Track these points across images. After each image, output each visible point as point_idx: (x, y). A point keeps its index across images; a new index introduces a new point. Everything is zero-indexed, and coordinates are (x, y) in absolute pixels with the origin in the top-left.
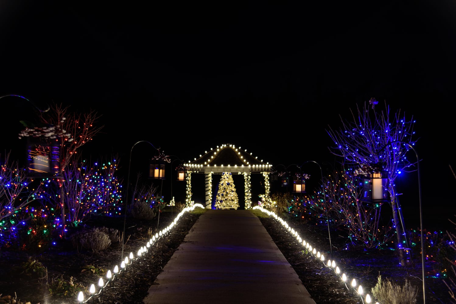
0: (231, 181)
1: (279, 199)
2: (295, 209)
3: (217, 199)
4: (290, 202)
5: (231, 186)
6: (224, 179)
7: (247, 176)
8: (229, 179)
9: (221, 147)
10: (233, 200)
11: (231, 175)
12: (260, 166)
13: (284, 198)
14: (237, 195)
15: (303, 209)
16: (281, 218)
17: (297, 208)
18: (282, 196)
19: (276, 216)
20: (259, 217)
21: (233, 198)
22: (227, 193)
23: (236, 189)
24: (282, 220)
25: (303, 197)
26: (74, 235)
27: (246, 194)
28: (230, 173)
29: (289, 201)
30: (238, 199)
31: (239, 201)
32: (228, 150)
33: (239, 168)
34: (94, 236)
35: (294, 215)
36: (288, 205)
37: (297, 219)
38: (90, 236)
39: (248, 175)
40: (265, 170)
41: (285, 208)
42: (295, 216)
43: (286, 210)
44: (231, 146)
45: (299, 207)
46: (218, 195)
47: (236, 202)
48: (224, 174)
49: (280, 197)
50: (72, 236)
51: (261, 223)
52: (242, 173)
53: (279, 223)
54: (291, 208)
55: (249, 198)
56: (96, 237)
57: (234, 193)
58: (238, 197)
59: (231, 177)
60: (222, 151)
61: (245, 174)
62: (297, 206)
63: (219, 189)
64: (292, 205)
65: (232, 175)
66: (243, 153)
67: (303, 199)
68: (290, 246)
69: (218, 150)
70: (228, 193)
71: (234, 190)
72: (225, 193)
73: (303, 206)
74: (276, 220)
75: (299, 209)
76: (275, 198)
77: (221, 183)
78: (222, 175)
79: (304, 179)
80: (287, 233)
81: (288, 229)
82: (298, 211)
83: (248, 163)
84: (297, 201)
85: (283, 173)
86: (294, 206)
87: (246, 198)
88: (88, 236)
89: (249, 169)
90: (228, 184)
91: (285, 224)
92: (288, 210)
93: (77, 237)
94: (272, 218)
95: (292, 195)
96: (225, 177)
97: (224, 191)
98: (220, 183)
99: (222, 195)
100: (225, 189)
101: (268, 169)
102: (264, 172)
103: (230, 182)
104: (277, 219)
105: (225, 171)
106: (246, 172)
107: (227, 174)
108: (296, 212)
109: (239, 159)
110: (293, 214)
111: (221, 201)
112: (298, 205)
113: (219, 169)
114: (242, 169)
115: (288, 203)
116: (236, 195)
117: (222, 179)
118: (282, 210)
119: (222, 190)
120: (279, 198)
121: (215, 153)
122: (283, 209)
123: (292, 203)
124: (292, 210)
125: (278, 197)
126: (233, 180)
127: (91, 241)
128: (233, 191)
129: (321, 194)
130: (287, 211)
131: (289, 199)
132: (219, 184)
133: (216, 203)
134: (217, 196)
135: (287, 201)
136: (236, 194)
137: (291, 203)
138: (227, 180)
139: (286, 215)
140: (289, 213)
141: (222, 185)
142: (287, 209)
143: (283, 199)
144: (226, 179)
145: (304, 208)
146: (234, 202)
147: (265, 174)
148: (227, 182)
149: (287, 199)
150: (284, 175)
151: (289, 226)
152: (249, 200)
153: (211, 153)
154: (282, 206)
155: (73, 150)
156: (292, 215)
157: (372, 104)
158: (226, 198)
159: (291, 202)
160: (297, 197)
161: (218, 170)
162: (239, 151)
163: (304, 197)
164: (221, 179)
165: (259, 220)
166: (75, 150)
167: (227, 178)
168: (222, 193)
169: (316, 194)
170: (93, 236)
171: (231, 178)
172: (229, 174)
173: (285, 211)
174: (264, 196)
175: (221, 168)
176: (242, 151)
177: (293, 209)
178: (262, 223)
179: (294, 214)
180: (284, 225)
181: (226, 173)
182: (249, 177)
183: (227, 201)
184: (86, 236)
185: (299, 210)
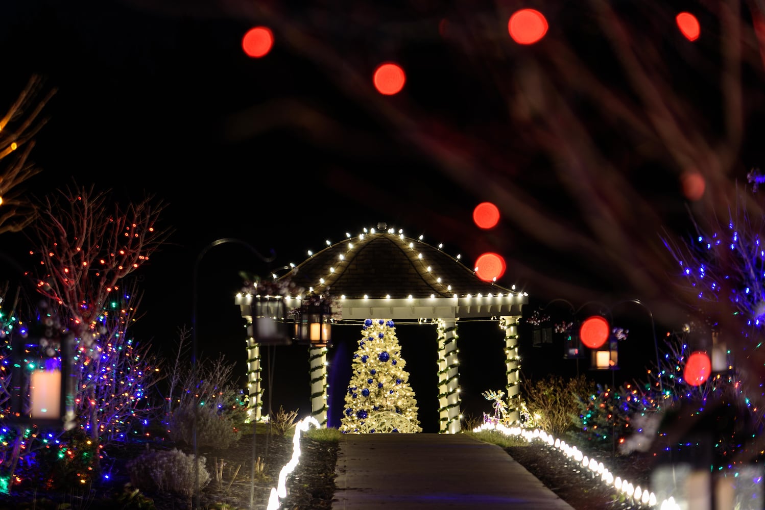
0: (393, 348)
1: (555, 395)
2: (601, 419)
3: (346, 406)
4: (585, 400)
5: (394, 363)
6: (371, 339)
7: (449, 330)
8: (385, 340)
9: (361, 237)
10: (399, 410)
11: (391, 326)
12: (490, 296)
13: (570, 393)
14: (414, 394)
15: (621, 420)
16: (563, 442)
17: (604, 417)
18: (565, 387)
19: (548, 439)
20: (501, 445)
21: (399, 403)
22: (380, 386)
23: (408, 374)
24: (567, 445)
25: (621, 387)
26: (136, 463)
27: (443, 389)
28: (391, 320)
29: (582, 400)
30: (417, 406)
31: (418, 411)
32: (383, 246)
33: (421, 305)
34: (179, 464)
35: (599, 436)
36: (580, 410)
37: (605, 445)
38: (171, 464)
39: (451, 326)
40: (505, 311)
41: (574, 418)
42: (599, 439)
43: (574, 422)
44: (391, 231)
45: (611, 413)
46: (351, 392)
47: (411, 414)
48: (369, 324)
49: (559, 389)
50: (132, 464)
51: (509, 456)
52: (429, 320)
53: (557, 455)
54: (589, 416)
55: (455, 402)
56: (184, 465)
57: (405, 386)
58: (415, 401)
59: (392, 334)
60: (362, 250)
61: (442, 324)
62: (604, 411)
63: (355, 372)
64: (592, 408)
65: (395, 326)
66: (432, 257)
67: (620, 392)
68: (586, 494)
69: (351, 246)
70: (384, 386)
71: (405, 376)
72: (373, 388)
73: (619, 410)
74: (549, 449)
75: (610, 419)
76: (544, 390)
77: (361, 353)
78: (364, 329)
79: (615, 339)
80: (578, 472)
81: (581, 462)
82: (608, 425)
83: (449, 288)
84: (605, 399)
85: (566, 325)
86: (598, 412)
87: (443, 402)
88: (167, 463)
89: (454, 308)
90: (384, 357)
91: (573, 453)
92: (582, 422)
93: (143, 467)
94: (538, 446)
95: (593, 384)
96: (375, 334)
97: (370, 382)
98: (358, 353)
99: (366, 393)
100: (373, 373)
101: (515, 305)
102: (501, 317)
103: (388, 350)
104: (554, 446)
105: (372, 315)
106: (444, 317)
107: (381, 323)
108: (603, 428)
109: (420, 276)
110: (594, 434)
111: (362, 414)
112: (607, 408)
113: (354, 309)
114: (431, 308)
115: (581, 403)
116: (410, 393)
117: (363, 339)
118: (565, 424)
119: (363, 376)
120: (555, 391)
121: (341, 257)
122: (568, 420)
123: (592, 404)
124: (591, 423)
125: (552, 389)
126: (400, 344)
127: (174, 474)
128: (399, 381)
129: (665, 378)
130: (578, 424)
131: (583, 393)
132: (353, 356)
133: (343, 420)
134: (348, 398)
135: (578, 398)
136: (411, 389)
137: (588, 403)
138: (378, 345)
139: (576, 437)
140: (581, 430)
141: (364, 360)
142: (578, 419)
143: (567, 394)
144: (377, 341)
145: (623, 415)
146: (403, 416)
147: (507, 325)
148: (379, 351)
149: (579, 393)
150: (569, 329)
151: (584, 455)
152: (454, 409)
153: (329, 258)
154: (566, 412)
155: (111, 282)
156: (591, 435)
157: (753, 182)
158: (377, 404)
159: (589, 399)
160: (606, 386)
161: (351, 314)
162: (419, 248)
163: (623, 387)
164: (359, 342)
165: (505, 452)
166: (114, 282)
167: (381, 336)
168: (364, 387)
169: (652, 378)
170: (177, 463)
171: (392, 337)
172: (385, 324)
173: (573, 427)
174: (502, 394)
175: (359, 306)
176: (427, 248)
177: (595, 420)
178: (512, 456)
179: (598, 433)
180: (572, 458)
181: (376, 321)
182: (454, 332)
183: (381, 414)
184: (163, 463)
185: (610, 421)
